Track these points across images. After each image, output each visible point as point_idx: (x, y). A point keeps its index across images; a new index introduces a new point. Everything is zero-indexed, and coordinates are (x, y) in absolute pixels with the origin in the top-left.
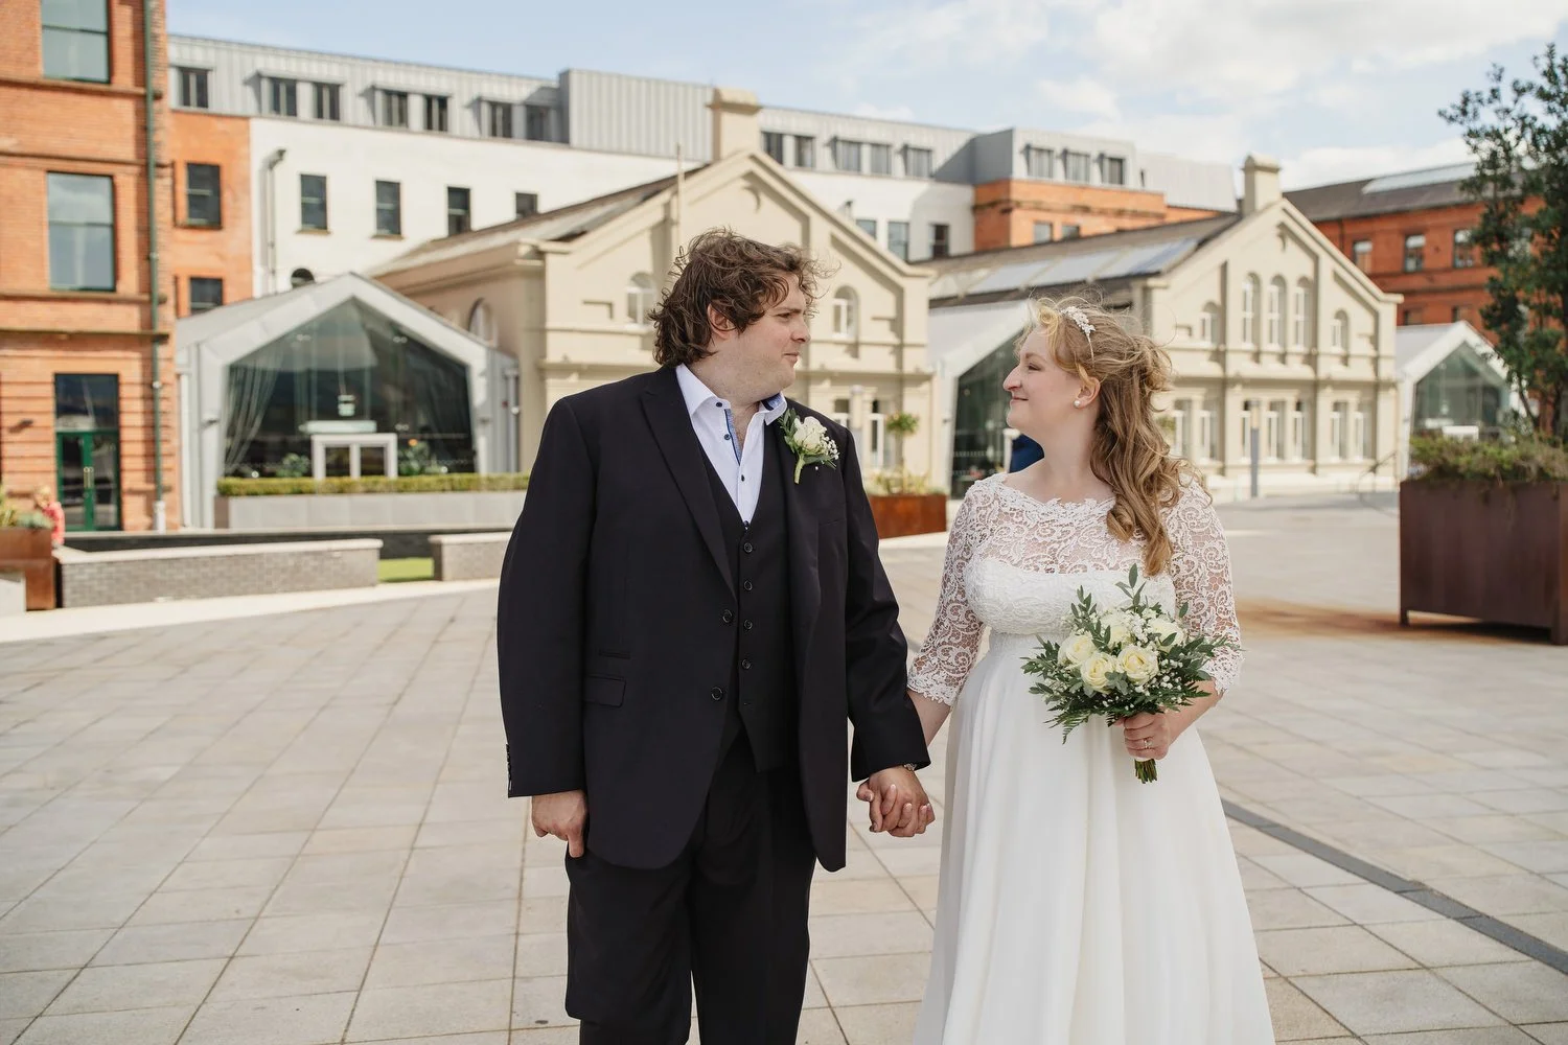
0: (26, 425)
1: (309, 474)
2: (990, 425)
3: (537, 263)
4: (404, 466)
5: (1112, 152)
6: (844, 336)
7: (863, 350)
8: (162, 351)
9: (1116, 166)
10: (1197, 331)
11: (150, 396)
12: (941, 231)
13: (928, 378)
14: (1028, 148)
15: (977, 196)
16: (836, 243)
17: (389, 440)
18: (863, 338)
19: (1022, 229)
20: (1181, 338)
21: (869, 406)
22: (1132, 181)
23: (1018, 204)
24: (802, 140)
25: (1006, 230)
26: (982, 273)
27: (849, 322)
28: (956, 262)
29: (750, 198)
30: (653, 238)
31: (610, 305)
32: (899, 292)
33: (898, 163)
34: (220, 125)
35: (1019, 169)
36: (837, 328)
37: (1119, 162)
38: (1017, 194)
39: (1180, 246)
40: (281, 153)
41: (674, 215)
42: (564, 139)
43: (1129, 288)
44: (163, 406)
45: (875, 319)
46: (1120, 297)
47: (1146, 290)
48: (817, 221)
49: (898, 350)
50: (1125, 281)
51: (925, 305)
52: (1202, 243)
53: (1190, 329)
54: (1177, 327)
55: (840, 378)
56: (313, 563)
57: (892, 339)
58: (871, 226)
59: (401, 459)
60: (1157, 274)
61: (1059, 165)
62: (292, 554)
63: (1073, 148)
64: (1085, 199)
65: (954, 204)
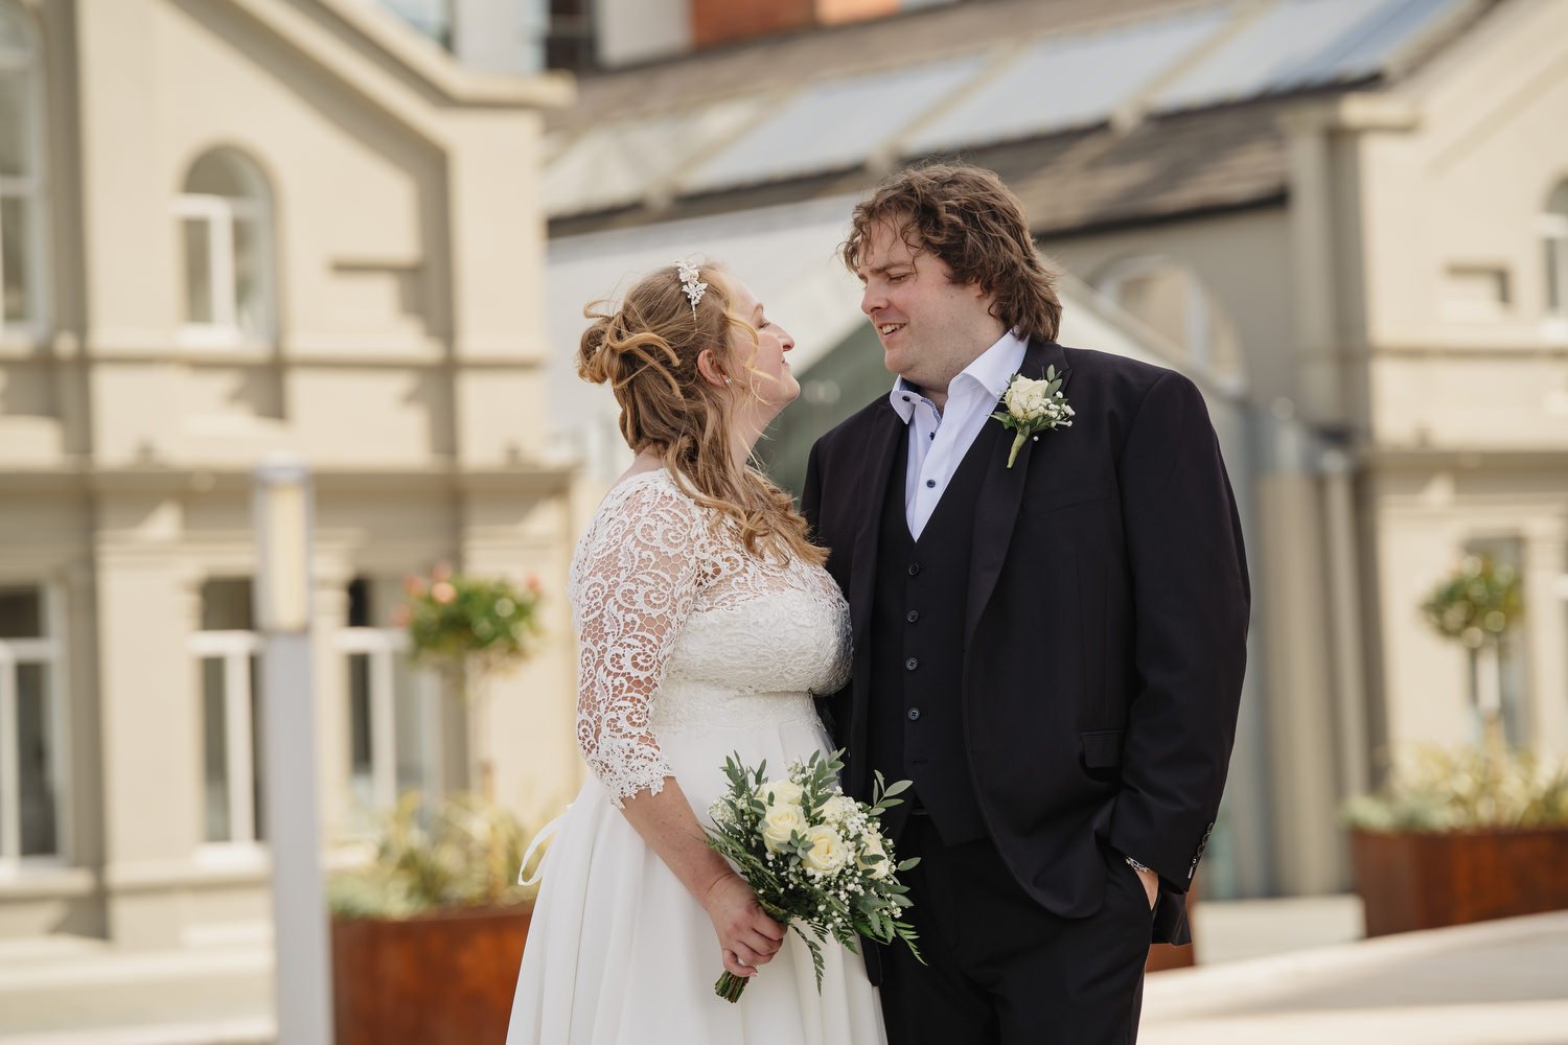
7: (302, 388)
10: (1528, 280)
18: (301, 343)
20: (1472, 314)
21: (334, 602)
26: (720, 121)
27: (243, 289)
28: (627, 86)
32: (428, 164)
36: (197, 304)
43: (1278, 139)
45: (345, 268)
46: (1245, 172)
47: (1339, 141)
49: (438, 382)
51: (531, 234)
53: (1502, 280)
54: (1460, 271)
55: (205, 496)
57: (412, 342)
60: (1371, 82)
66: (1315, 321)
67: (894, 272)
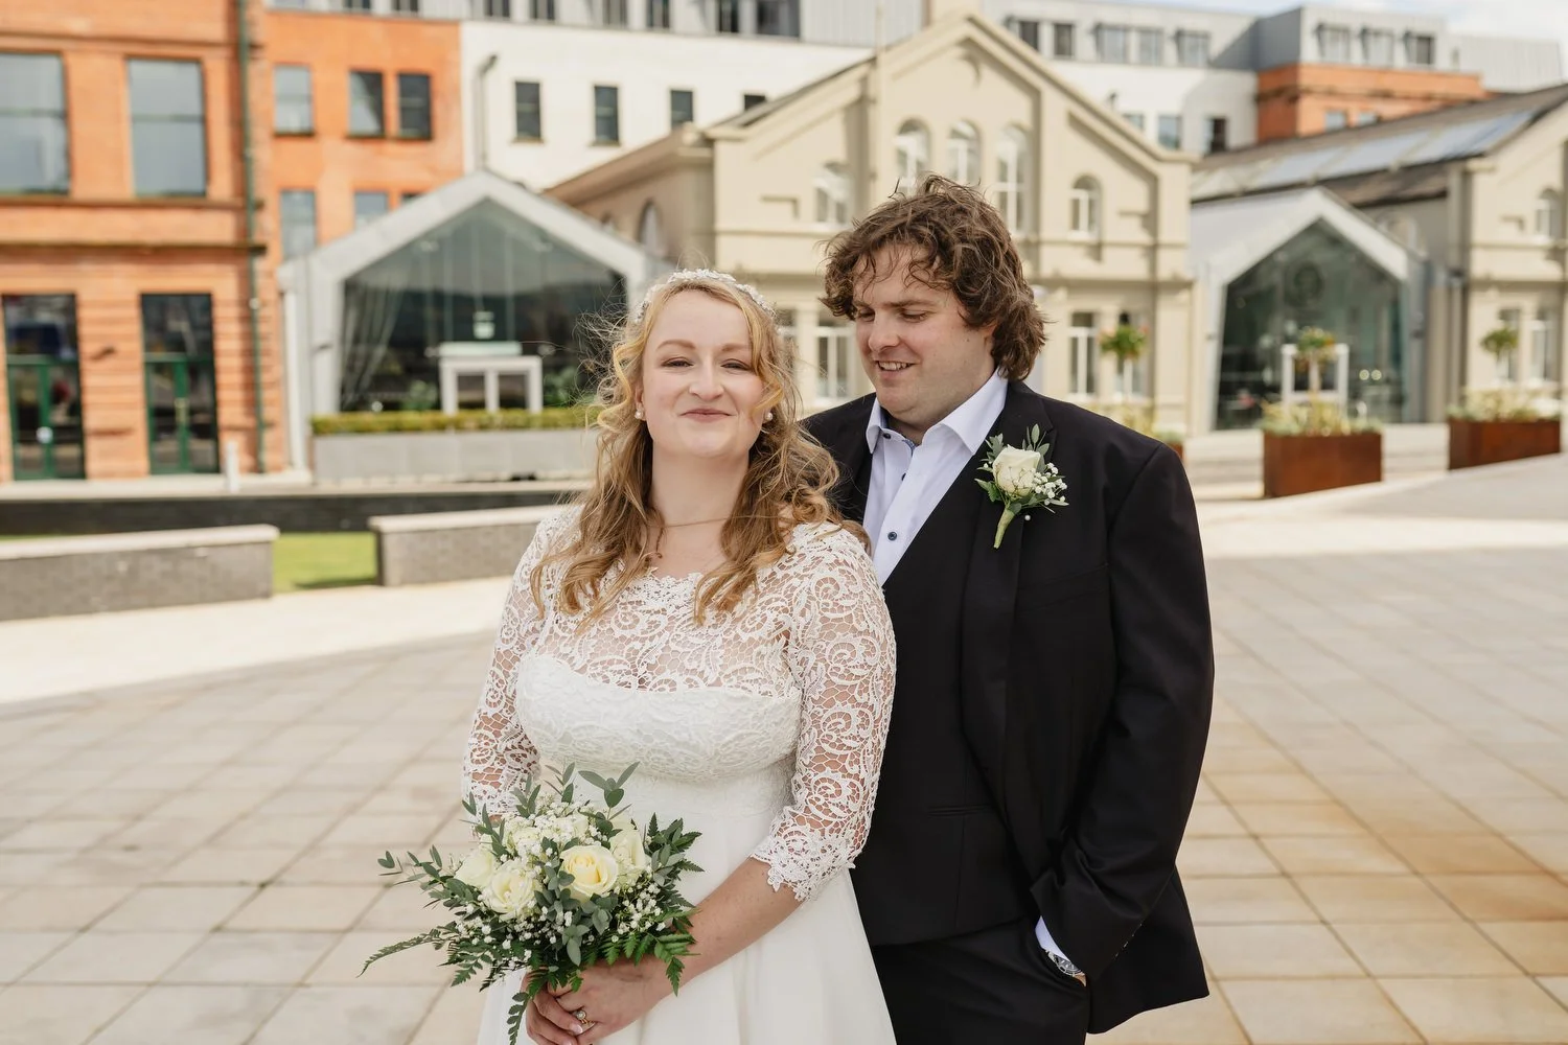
0: (108, 352)
1: (437, 406)
2: (1266, 341)
3: (704, 153)
4: (550, 396)
5: (1421, 28)
6: (1083, 235)
7: (1107, 253)
8: (260, 265)
9: (1424, 46)
10: (1530, 223)
11: (249, 318)
12: (1218, 125)
13: (1188, 285)
14: (1320, 29)
15: (1261, 84)
16: (1075, 123)
17: (532, 366)
18: (1109, 237)
19: (1312, 116)
20: (1509, 234)
22: (1442, 61)
23: (1309, 92)
24: (1063, 30)
25: (1292, 119)
26: (1262, 165)
27: (1091, 221)
28: (1234, 155)
29: (966, 70)
30: (847, 121)
31: (794, 202)
32: (1152, 181)
33: (1170, 50)
34: (430, 32)
35: (1309, 51)
36: (1075, 225)
37: (1427, 41)
38: (1306, 79)
39: (1511, 121)
40: (493, 59)
41: (872, 92)
42: (795, 33)
43: (1445, 174)
44: (262, 328)
45: (1123, 214)
46: (1431, 185)
47: (1467, 176)
48: (1050, 97)
49: (1152, 250)
50: (1439, 165)
52: (1538, 117)
53: (1521, 223)
54: (1507, 219)
55: (1076, 286)
56: (159, 566)
57: (1144, 238)
58: (1140, 120)
59: (547, 389)
60: (1480, 155)
61: (1356, 47)
62: (123, 555)
63: (1374, 24)
64: (1387, 83)
65: (1233, 95)
66: (1453, 235)
67: (912, 310)
